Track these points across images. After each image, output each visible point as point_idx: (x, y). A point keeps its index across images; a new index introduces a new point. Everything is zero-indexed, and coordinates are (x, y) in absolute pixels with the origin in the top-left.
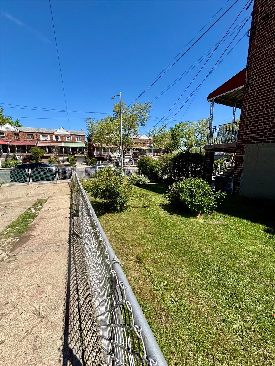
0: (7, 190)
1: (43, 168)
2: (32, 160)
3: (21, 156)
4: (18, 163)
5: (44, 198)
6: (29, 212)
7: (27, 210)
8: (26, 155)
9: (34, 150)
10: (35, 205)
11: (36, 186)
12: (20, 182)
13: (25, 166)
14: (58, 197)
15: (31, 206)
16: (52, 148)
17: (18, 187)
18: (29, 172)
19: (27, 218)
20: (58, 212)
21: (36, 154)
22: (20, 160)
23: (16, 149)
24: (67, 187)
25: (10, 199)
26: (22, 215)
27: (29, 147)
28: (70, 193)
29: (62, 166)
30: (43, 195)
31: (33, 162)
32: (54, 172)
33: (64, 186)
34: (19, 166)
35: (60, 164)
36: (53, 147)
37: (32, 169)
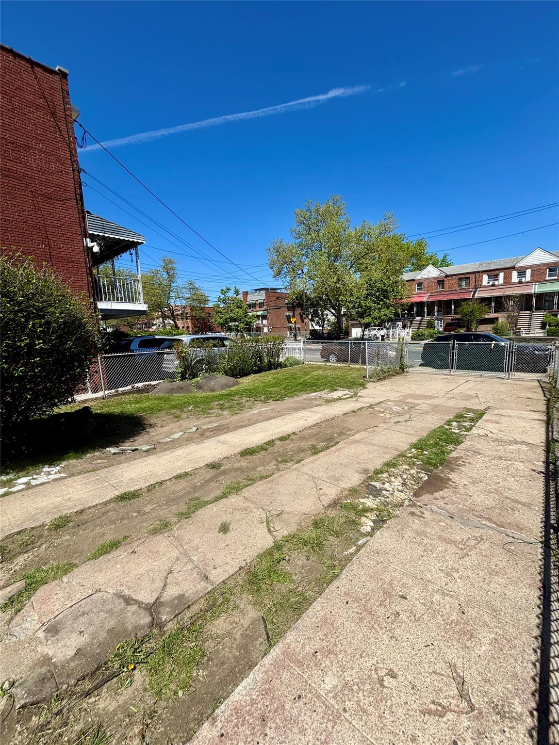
0: (415, 379)
1: (482, 344)
2: (460, 327)
3: (441, 321)
4: (435, 334)
5: (478, 408)
6: (447, 429)
7: (445, 424)
8: (449, 318)
9: (467, 308)
10: (460, 417)
11: (462, 380)
12: (437, 368)
13: (447, 338)
14: (510, 412)
15: (451, 417)
16: (506, 301)
17: (432, 376)
18: (453, 350)
19: (442, 439)
20: (510, 447)
21: (469, 316)
22: (440, 327)
23: (436, 308)
24: (535, 392)
25: (418, 395)
26: (434, 430)
27: (458, 302)
28: (544, 408)
29: (525, 340)
30: (477, 400)
31: (462, 331)
32: (506, 353)
33: (528, 389)
34: (438, 339)
35: (520, 335)
36: (509, 297)
37: (460, 344)
